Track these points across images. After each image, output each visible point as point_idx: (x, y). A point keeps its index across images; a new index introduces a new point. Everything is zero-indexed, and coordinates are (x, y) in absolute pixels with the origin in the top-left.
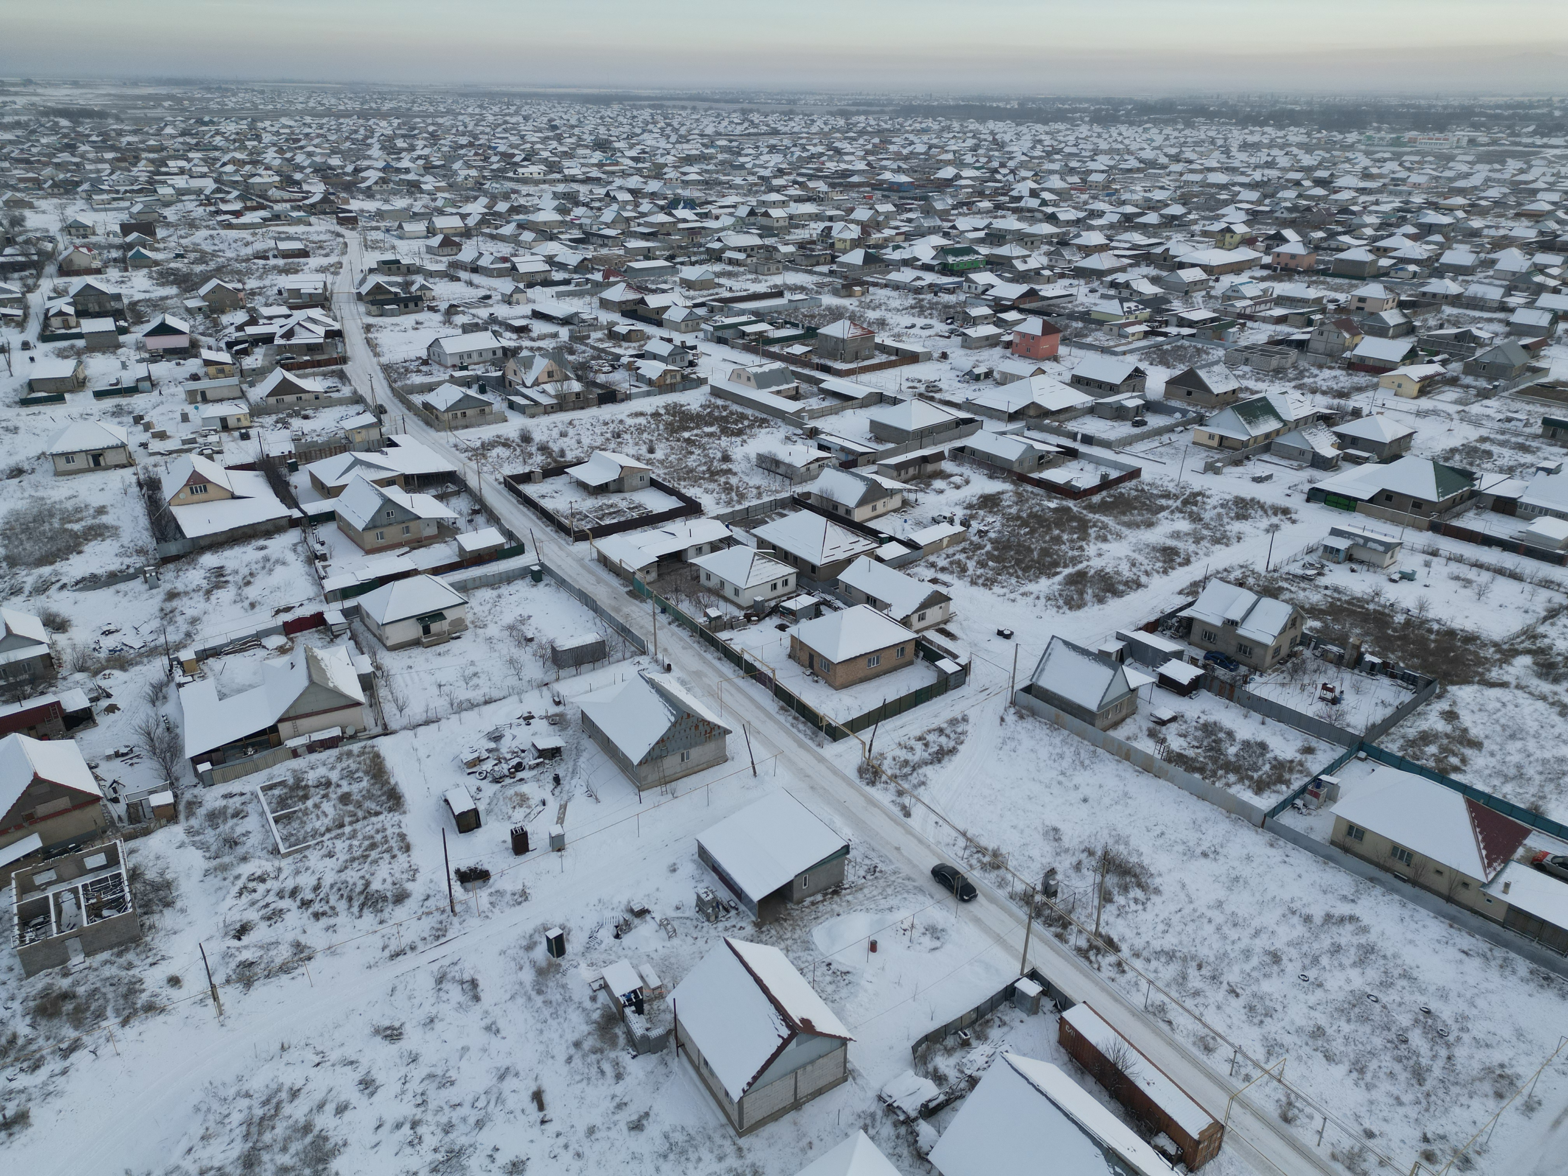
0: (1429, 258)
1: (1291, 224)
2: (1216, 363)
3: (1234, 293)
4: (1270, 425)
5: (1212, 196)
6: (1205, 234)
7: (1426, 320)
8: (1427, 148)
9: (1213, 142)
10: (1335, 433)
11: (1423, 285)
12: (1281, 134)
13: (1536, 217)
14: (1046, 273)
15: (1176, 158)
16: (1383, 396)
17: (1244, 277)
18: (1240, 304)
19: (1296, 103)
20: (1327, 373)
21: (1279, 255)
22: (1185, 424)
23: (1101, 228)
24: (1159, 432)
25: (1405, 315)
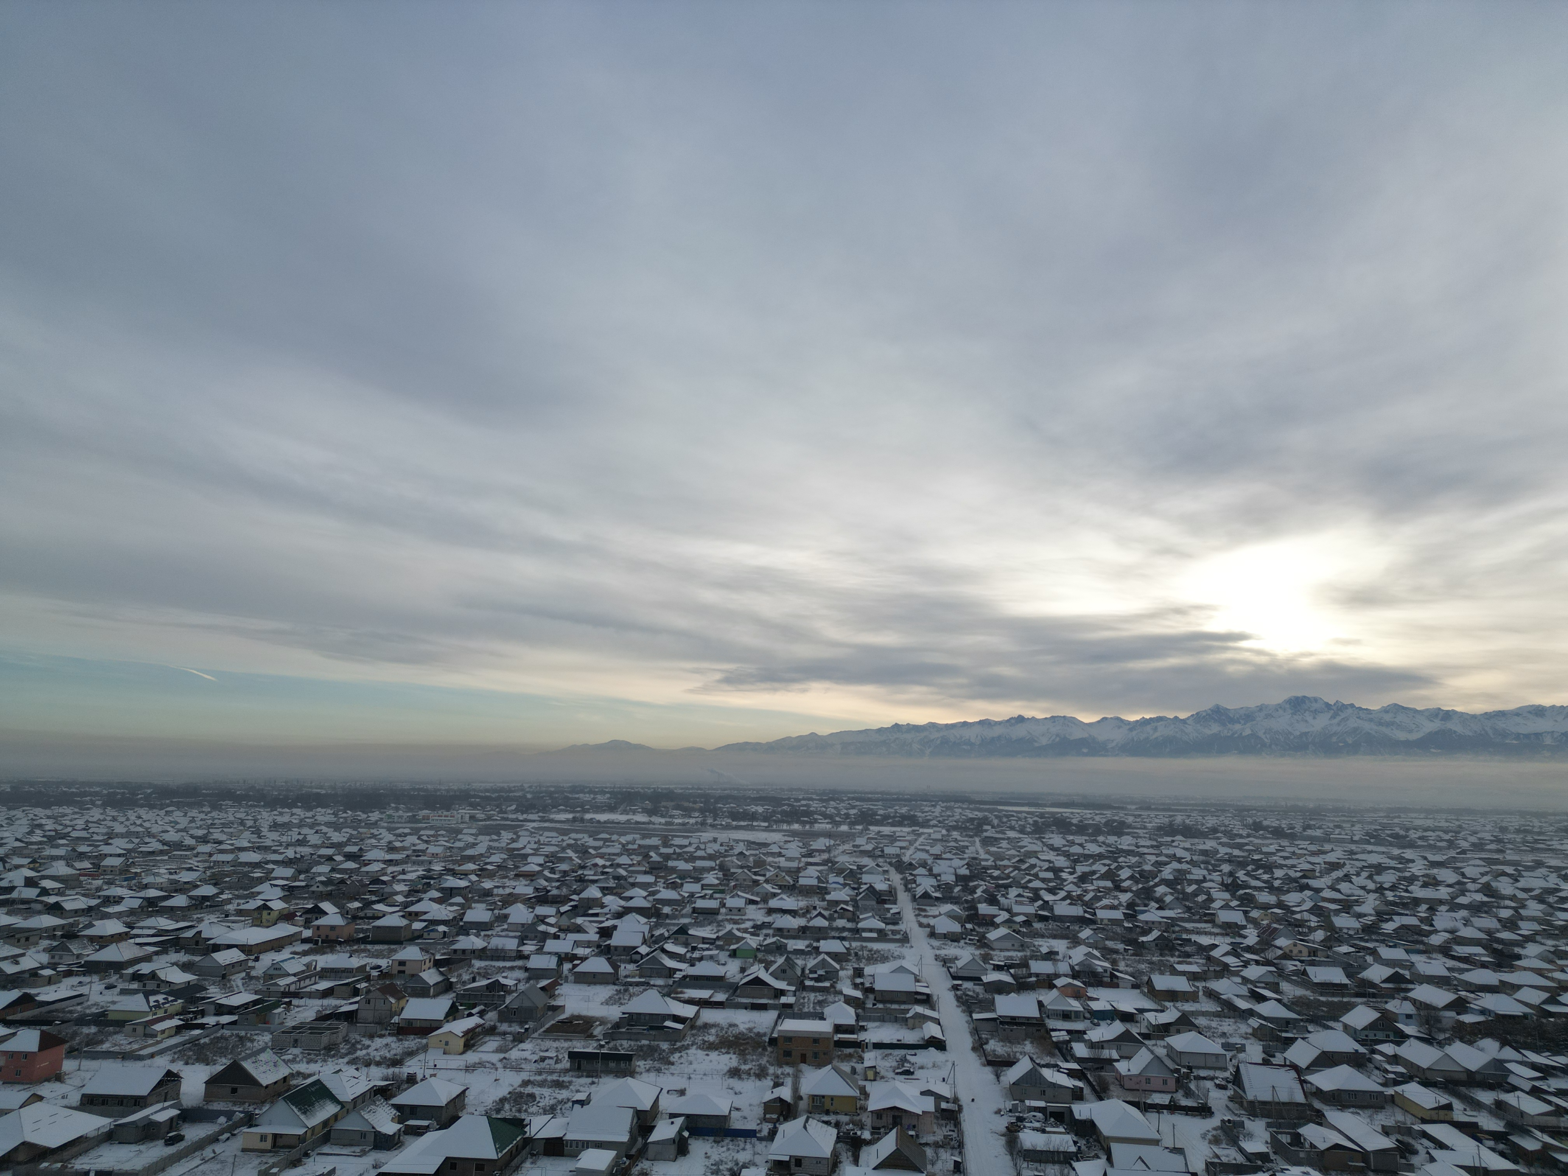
0: (455, 918)
1: (328, 897)
2: (263, 1050)
3: (277, 971)
4: (329, 1110)
5: (246, 875)
6: (240, 912)
7: (460, 975)
8: (438, 824)
9: (242, 822)
10: (395, 1106)
11: (453, 942)
12: (309, 814)
13: (531, 876)
14: (47, 972)
15: (204, 840)
16: (434, 1056)
17: (285, 954)
18: (283, 982)
19: (321, 788)
20: (379, 1042)
21: (318, 927)
22: (231, 1130)
23: (119, 915)
24: (200, 1145)
25: (441, 973)
